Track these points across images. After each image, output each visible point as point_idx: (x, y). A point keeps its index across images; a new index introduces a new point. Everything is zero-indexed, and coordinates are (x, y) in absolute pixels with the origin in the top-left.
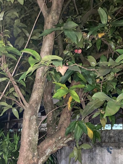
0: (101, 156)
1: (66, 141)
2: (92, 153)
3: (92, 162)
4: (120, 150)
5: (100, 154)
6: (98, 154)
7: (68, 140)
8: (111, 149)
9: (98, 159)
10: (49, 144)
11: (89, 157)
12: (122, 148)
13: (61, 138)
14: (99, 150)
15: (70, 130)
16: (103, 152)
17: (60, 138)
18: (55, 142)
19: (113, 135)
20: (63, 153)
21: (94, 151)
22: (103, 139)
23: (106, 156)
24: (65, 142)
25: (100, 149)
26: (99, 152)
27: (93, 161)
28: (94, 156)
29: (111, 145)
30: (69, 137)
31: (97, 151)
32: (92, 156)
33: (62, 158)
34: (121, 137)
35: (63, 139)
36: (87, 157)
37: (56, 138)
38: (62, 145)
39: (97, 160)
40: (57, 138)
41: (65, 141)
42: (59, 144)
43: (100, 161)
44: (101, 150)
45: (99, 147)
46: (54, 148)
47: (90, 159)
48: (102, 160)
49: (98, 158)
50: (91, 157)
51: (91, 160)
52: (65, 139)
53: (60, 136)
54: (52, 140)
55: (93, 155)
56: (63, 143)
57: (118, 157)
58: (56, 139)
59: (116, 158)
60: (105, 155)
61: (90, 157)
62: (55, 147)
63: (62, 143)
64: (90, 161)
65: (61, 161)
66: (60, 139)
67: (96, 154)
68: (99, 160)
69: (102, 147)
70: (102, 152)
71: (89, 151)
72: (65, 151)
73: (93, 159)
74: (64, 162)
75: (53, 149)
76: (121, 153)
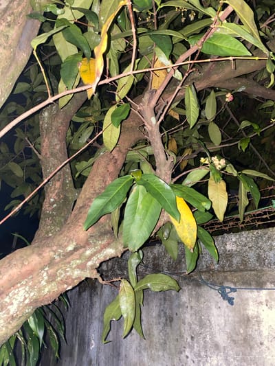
0: (197, 313)
1: (95, 258)
2: (168, 302)
3: (168, 329)
4: (264, 292)
5: (193, 304)
6: (186, 305)
7: (102, 257)
8: (234, 290)
9: (186, 321)
10: (24, 270)
11: (159, 316)
12: (269, 285)
13: (76, 249)
14: (190, 295)
15: (106, 205)
16: (203, 300)
17: (70, 248)
18: (51, 263)
19: (234, 248)
20: (97, 305)
21: (175, 297)
22: (204, 263)
23: (215, 311)
24: (90, 263)
25: (194, 293)
26: (190, 302)
27: (171, 326)
28: (175, 310)
29: (229, 278)
30: (105, 247)
31: (184, 297)
32: (168, 312)
33: (94, 317)
34: (266, 249)
35: (81, 251)
36: (154, 314)
37: (55, 248)
38: (77, 273)
39: (184, 323)
40: (60, 246)
41: (90, 258)
42: (66, 272)
43: (193, 326)
44: (197, 293)
45: (190, 287)
46: (44, 283)
47: (163, 319)
48: (202, 324)
49: (188, 317)
50: (165, 313)
51: (166, 324)
52: (88, 253)
53: (71, 240)
54: (40, 255)
55: (171, 309)
56: (82, 267)
57: (257, 317)
58: (54, 251)
59: (248, 320)
60: (209, 308)
61: (162, 313)
62: (48, 282)
63: (78, 267)
64: (162, 324)
65: (92, 323)
66: (71, 253)
67: (179, 306)
68: (190, 325)
69: (198, 285)
70: (198, 300)
71: (161, 299)
72: (100, 299)
73: (171, 320)
74: (97, 327)
75: (40, 290)
76: (267, 301)
